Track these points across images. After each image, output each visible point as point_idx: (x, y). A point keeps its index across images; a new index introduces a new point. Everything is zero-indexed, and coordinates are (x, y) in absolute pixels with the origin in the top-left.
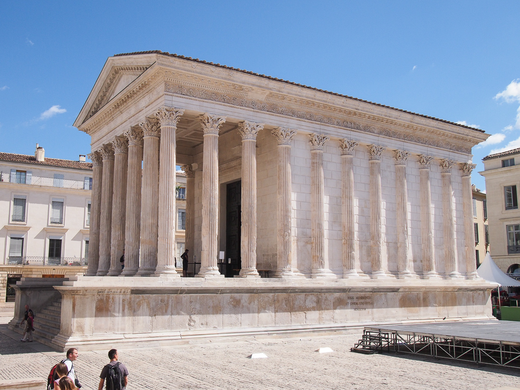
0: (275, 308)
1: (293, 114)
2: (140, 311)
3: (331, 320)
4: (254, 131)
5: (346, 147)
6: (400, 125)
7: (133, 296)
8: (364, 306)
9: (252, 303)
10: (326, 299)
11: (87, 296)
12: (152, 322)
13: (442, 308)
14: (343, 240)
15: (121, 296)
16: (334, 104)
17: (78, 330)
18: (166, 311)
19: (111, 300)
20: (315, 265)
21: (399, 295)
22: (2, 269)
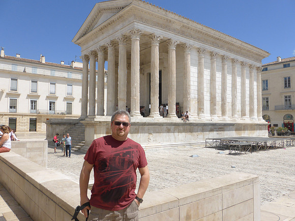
1: (192, 37)
4: (175, 44)
5: (213, 56)
8: (221, 132)
11: (101, 126)
14: (211, 101)
18: (138, 134)
20: (200, 113)
21: (235, 127)
22: (27, 115)
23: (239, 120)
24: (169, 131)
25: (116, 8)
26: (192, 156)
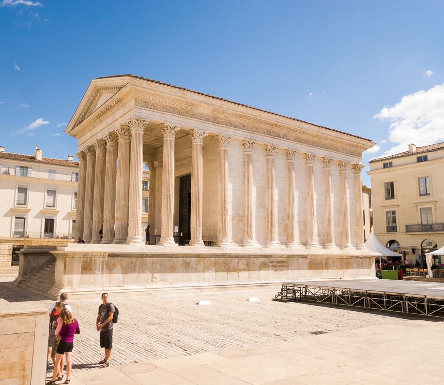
0: (216, 269)
1: (230, 124)
2: (115, 270)
3: (257, 278)
4: (201, 137)
5: (269, 150)
6: (309, 134)
7: (110, 258)
8: (282, 268)
9: (199, 265)
10: (254, 263)
11: (75, 258)
12: (124, 278)
13: (339, 270)
14: (266, 220)
15: (101, 259)
16: (261, 117)
17: (68, 284)
18: (134, 270)
19: (93, 262)
20: (246, 237)
21: (308, 261)
22: (9, 241)
25: (115, 88)
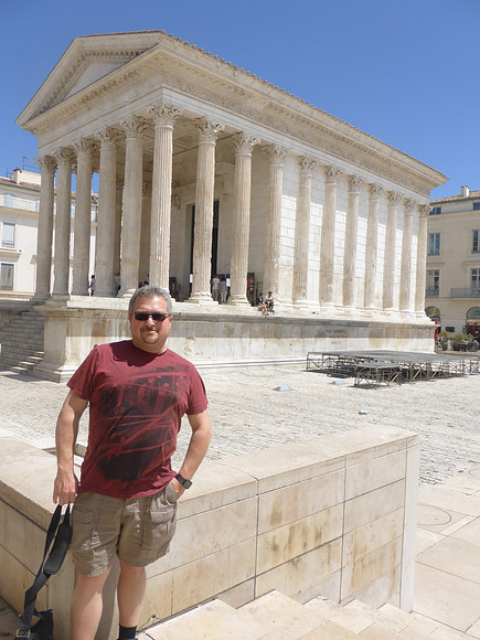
4: (251, 145)
5: (331, 175)
9: (245, 333)
10: (309, 332)
11: (83, 318)
15: (118, 320)
16: (326, 125)
17: (73, 358)
19: (108, 324)
20: (298, 296)
21: (368, 330)
23: (378, 317)
24: (230, 333)
25: (122, 54)
26: (278, 389)
